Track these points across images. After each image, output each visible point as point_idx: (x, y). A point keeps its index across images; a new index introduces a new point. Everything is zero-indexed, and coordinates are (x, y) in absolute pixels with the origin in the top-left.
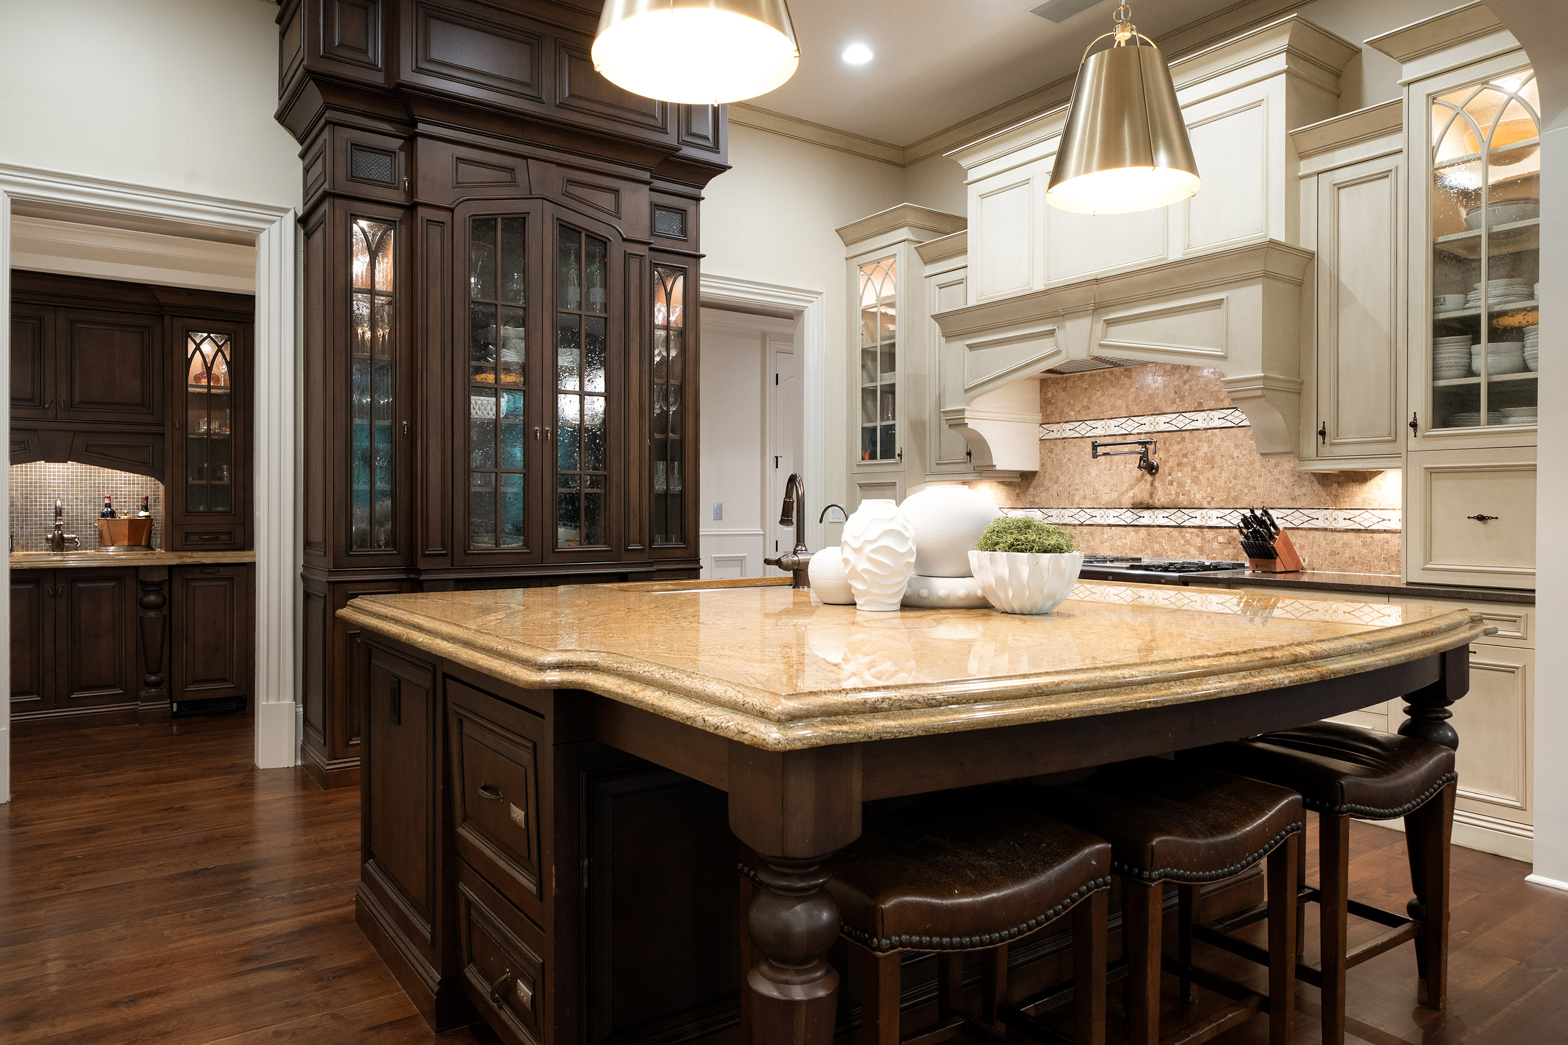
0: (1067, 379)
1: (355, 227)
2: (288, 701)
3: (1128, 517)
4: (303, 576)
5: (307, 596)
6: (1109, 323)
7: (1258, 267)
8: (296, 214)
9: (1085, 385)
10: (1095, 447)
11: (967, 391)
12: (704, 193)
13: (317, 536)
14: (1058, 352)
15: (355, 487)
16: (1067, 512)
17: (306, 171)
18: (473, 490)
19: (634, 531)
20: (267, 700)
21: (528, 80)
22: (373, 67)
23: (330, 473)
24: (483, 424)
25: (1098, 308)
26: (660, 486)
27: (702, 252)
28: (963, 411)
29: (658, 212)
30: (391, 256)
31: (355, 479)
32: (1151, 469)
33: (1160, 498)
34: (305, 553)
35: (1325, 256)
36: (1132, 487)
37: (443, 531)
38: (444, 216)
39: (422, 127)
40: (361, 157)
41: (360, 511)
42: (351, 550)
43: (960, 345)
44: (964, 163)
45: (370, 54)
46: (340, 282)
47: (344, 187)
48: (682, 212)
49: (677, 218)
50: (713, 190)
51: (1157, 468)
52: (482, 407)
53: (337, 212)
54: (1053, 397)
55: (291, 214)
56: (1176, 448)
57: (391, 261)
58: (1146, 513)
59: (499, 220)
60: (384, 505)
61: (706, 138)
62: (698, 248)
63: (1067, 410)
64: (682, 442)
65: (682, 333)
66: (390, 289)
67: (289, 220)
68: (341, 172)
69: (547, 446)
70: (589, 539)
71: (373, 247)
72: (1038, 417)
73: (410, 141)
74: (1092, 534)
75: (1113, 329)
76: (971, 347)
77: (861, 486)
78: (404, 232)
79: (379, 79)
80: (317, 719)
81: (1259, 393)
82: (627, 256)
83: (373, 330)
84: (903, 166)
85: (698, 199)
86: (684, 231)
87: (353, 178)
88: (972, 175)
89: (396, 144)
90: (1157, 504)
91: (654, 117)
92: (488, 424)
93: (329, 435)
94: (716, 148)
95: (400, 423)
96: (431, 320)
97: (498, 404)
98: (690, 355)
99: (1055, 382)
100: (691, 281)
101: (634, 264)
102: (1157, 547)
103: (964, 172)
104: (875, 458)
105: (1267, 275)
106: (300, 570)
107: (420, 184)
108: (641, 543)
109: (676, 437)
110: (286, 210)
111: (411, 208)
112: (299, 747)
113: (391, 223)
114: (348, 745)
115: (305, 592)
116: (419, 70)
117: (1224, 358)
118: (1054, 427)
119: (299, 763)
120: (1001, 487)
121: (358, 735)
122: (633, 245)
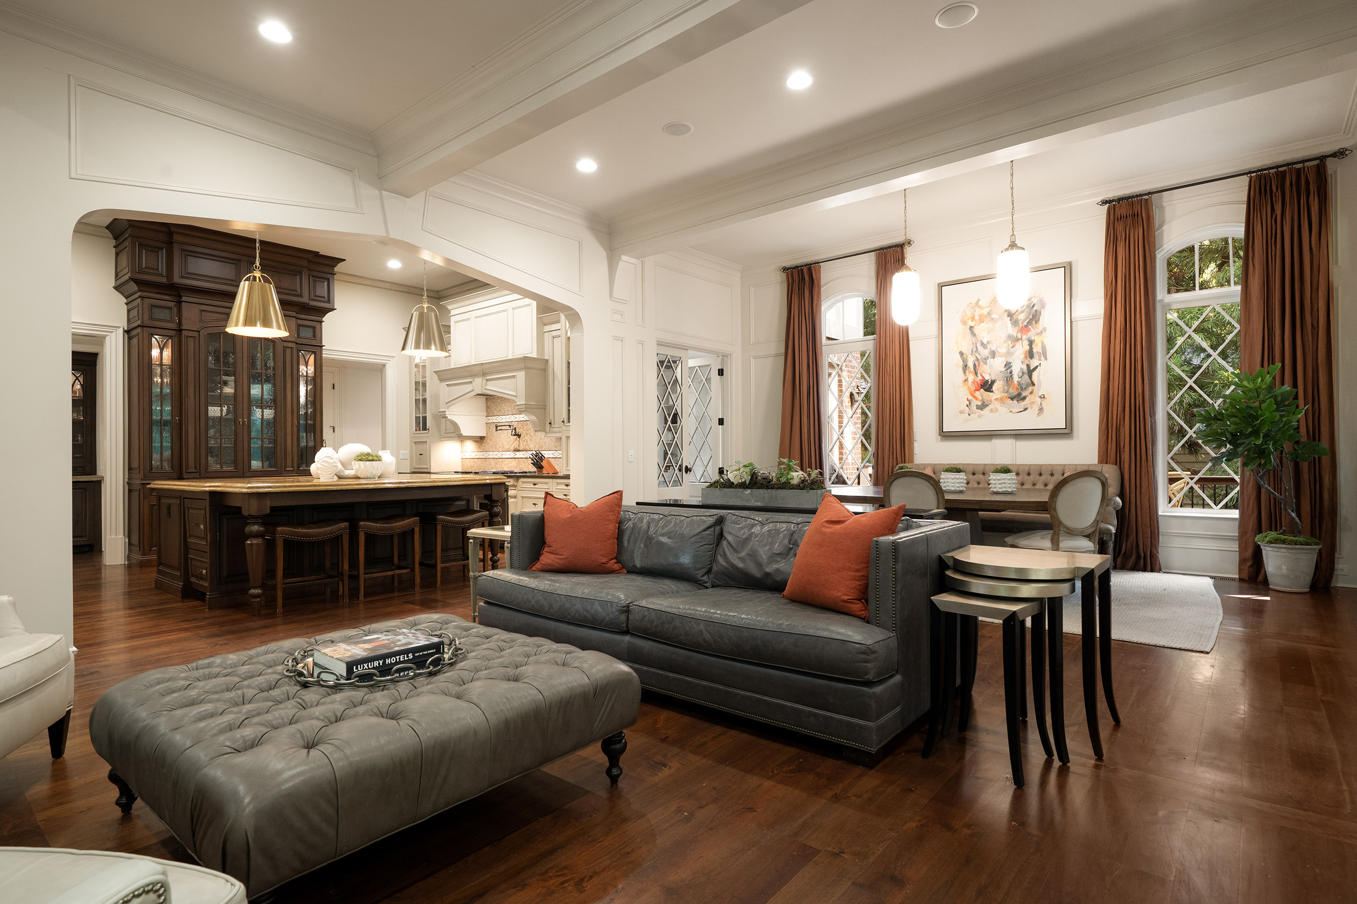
0: (494, 398)
1: (153, 339)
2: (121, 536)
3: (512, 454)
4: (128, 483)
5: (130, 491)
6: (487, 380)
7: (522, 365)
8: (124, 328)
9: (499, 401)
10: (496, 427)
11: (447, 403)
12: (324, 319)
13: (135, 464)
14: (473, 390)
15: (153, 445)
16: (495, 453)
17: (129, 311)
18: (209, 446)
19: (289, 462)
20: (111, 536)
21: (234, 279)
22: (162, 275)
23: (141, 439)
24: (214, 419)
25: (484, 374)
26: (303, 444)
27: (323, 344)
28: (445, 412)
29: (301, 328)
30: (170, 349)
31: (153, 441)
32: (519, 436)
33: (522, 448)
34: (129, 473)
35: (550, 361)
36: (514, 443)
37: (195, 463)
38: (195, 334)
39: (184, 299)
40: (155, 310)
41: (156, 456)
42: (152, 470)
43: (444, 384)
44: (449, 307)
45: (160, 270)
46: (146, 361)
47: (147, 322)
48: (314, 328)
49: (311, 330)
50: (328, 318)
51: (520, 435)
52: (214, 411)
53: (144, 333)
54: (490, 405)
55: (122, 329)
56: (526, 427)
57: (170, 351)
58: (517, 453)
59: (222, 335)
60: (167, 454)
61: (324, 297)
62: (321, 343)
63: (494, 411)
64: (314, 425)
65: (314, 378)
66: (170, 363)
67: (121, 331)
68: (146, 316)
69: (245, 428)
70: (270, 466)
71: (162, 346)
72: (485, 414)
73: (179, 303)
74: (502, 462)
75: (488, 383)
76: (448, 385)
77: (415, 443)
78: (176, 340)
79: (164, 280)
80: (135, 540)
81: (524, 409)
82: (285, 348)
83: (162, 378)
84: (439, 299)
85: (321, 322)
86: (314, 335)
87: (151, 318)
88: (453, 313)
89: (172, 304)
90: (521, 449)
91: (296, 291)
92: (217, 418)
93: (141, 423)
94: (329, 301)
95: (175, 418)
96: (189, 377)
97: (221, 410)
98: (318, 387)
99: (490, 399)
100: (318, 357)
101: (288, 352)
102: (521, 466)
103: (449, 311)
104: (420, 430)
105: (526, 368)
106: (126, 480)
107: (184, 321)
108: (292, 467)
109: (312, 422)
110: (119, 327)
111: (180, 331)
112: (126, 556)
113: (170, 337)
114: (151, 550)
115: (129, 489)
116: (183, 277)
117: (516, 396)
118: (490, 418)
119: (126, 563)
120: (474, 443)
121: (156, 546)
122: (287, 343)
